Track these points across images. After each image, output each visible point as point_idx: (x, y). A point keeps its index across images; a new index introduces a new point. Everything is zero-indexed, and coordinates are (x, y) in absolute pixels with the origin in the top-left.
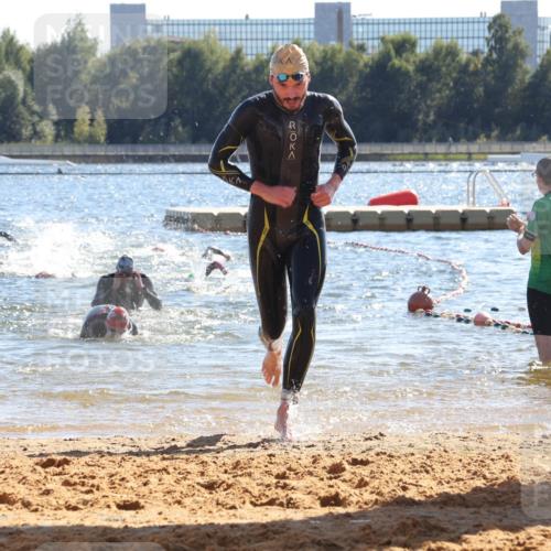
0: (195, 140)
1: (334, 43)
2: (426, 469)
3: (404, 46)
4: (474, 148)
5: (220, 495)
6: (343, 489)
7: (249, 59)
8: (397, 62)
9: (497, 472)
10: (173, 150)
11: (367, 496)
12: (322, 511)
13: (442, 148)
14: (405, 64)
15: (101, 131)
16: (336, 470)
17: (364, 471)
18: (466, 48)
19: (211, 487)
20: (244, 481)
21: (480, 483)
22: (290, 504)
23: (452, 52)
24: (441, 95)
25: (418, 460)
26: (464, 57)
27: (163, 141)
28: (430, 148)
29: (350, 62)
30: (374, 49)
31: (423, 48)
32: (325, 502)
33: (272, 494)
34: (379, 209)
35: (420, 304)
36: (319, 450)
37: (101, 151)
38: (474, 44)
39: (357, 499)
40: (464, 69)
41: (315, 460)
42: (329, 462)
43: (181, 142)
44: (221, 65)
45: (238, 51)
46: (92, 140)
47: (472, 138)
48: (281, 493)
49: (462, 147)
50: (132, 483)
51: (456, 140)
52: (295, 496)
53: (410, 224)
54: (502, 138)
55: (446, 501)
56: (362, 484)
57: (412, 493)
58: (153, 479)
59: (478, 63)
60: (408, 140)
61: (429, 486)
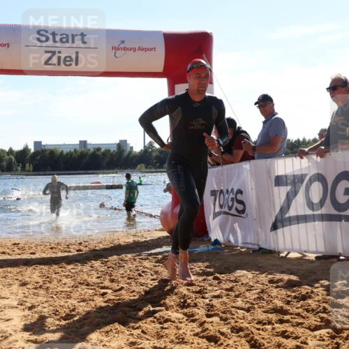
0: (53, 170)
1: (83, 149)
2: (101, 242)
3: (99, 149)
4: (114, 171)
5: (54, 250)
6: (82, 248)
7: (65, 153)
8: (97, 153)
9: (116, 242)
10: (47, 173)
11: (87, 249)
12: (76, 253)
13: (107, 171)
14: (99, 153)
15: (31, 169)
16: (80, 244)
17: (87, 244)
18: (112, 150)
19: (52, 248)
20: (59, 247)
21: (112, 245)
22: (70, 252)
23: (109, 151)
24: (107, 160)
25: (99, 240)
26: (112, 152)
27: (46, 171)
28: (105, 171)
29: (87, 153)
30: (92, 150)
31: (103, 150)
32: (78, 251)
33: (65, 249)
34: (93, 185)
35: (102, 205)
36: (78, 239)
37: (31, 173)
38: (114, 149)
39: (85, 250)
40: (112, 154)
41: (76, 241)
42: (79, 242)
43: (49, 171)
44: (58, 154)
45: (62, 152)
46: (29, 171)
47: (114, 169)
48: (68, 249)
49: (112, 171)
50: (34, 248)
51: (110, 169)
52: (71, 250)
53: (100, 188)
54: (120, 169)
55: (105, 249)
56: (86, 246)
57: (97, 248)
58: (38, 247)
59: (114, 153)
60: (100, 170)
61: (101, 246)
